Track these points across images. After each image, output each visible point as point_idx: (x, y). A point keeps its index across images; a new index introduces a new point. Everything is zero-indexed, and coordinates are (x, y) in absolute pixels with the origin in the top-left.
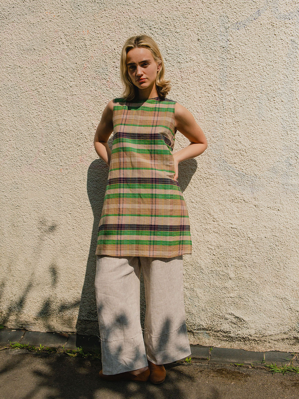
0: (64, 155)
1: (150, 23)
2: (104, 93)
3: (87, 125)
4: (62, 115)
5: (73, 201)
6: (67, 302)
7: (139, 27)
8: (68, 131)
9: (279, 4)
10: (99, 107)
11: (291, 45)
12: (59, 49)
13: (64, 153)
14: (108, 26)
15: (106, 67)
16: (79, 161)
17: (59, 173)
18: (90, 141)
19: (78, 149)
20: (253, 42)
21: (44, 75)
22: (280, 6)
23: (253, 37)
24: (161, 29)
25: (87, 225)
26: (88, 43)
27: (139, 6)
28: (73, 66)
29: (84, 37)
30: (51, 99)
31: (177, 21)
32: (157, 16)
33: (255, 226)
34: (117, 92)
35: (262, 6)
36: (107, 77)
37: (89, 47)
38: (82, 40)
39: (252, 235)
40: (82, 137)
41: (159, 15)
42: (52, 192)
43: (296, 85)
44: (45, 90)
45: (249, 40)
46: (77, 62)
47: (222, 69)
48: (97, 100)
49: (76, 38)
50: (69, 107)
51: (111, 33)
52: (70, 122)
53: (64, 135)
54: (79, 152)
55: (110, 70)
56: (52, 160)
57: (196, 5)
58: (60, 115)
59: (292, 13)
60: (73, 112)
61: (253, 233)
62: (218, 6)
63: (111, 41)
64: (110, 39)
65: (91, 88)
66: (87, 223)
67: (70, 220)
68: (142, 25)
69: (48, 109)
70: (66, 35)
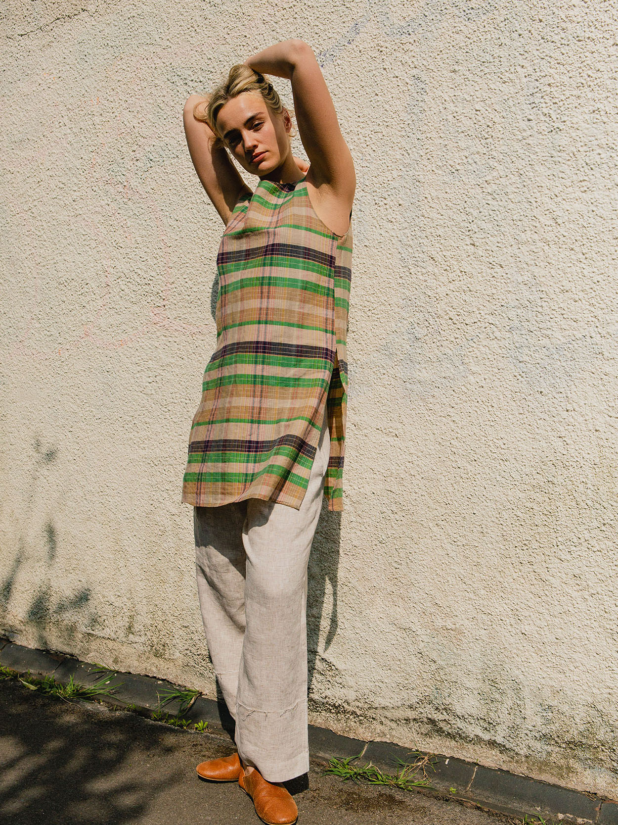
0: (63, 325)
1: (186, 72)
2: (119, 208)
3: (95, 268)
4: (62, 252)
5: (75, 407)
6: (64, 595)
7: (168, 82)
8: (69, 281)
9: (391, 7)
10: (112, 235)
11: (413, 87)
12: (59, 135)
13: (64, 321)
14: (125, 86)
15: (123, 161)
16: (84, 336)
17: (57, 358)
18: (99, 298)
19: (82, 312)
20: (348, 89)
21: (40, 184)
22: (393, 9)
23: (348, 79)
24: (201, 82)
25: (93, 454)
26: (97, 119)
27: (168, 44)
28: (78, 163)
29: (92, 109)
30: (49, 224)
31: (225, 64)
32: (195, 58)
33: (355, 467)
34: (138, 205)
35: (362, 14)
36: (124, 178)
37: (99, 127)
38: (90, 116)
39: (350, 487)
40: (88, 290)
41: (198, 56)
42: (48, 391)
43: (425, 168)
44: (41, 209)
45: (340, 85)
46: (82, 156)
47: (296, 149)
48: (110, 222)
49: (81, 113)
50: (72, 237)
51: (130, 99)
52: (72, 264)
53: (64, 288)
54: (84, 318)
55: (129, 167)
56: (48, 333)
57: (254, 29)
58: (60, 252)
59: (413, 20)
60: (76, 245)
61: (351, 484)
62: (289, 26)
63: (130, 113)
64: (129, 110)
65: (102, 201)
66: (93, 451)
67: (70, 444)
68: (173, 78)
69: (44, 243)
70: (69, 109)
